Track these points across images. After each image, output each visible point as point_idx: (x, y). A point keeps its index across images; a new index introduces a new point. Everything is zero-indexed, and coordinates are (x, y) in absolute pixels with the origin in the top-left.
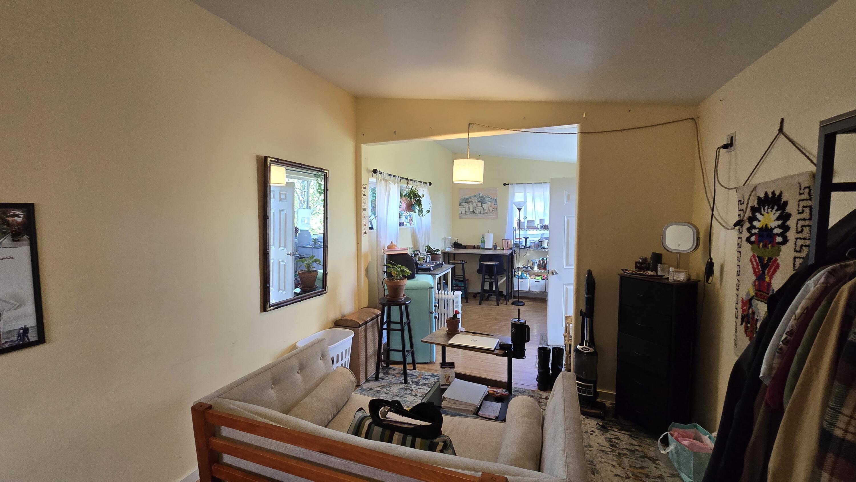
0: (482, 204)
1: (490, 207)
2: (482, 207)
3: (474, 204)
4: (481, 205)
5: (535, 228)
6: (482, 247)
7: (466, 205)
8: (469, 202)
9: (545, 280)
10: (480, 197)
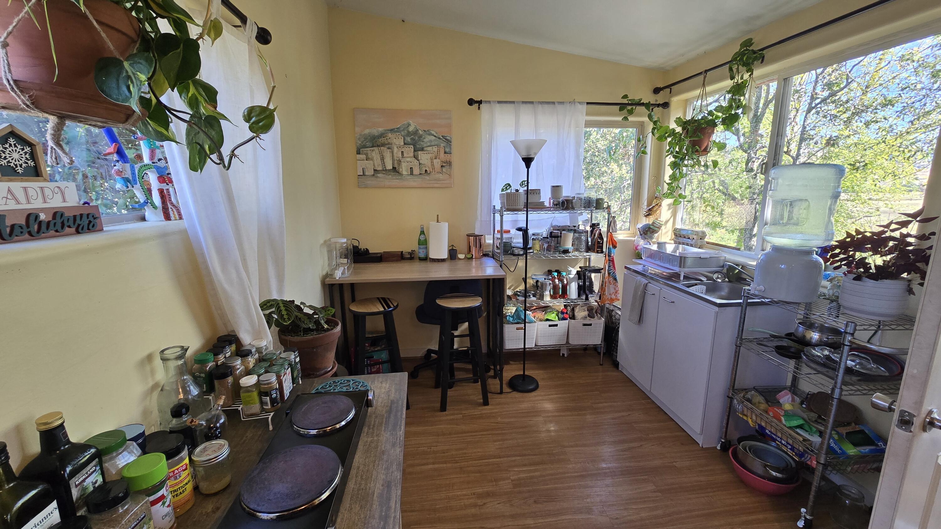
0: (415, 151)
1: (436, 158)
2: (416, 157)
3: (395, 150)
4: (412, 154)
5: (540, 207)
6: (422, 255)
7: (374, 154)
8: (383, 145)
9: (567, 321)
10: (408, 132)
